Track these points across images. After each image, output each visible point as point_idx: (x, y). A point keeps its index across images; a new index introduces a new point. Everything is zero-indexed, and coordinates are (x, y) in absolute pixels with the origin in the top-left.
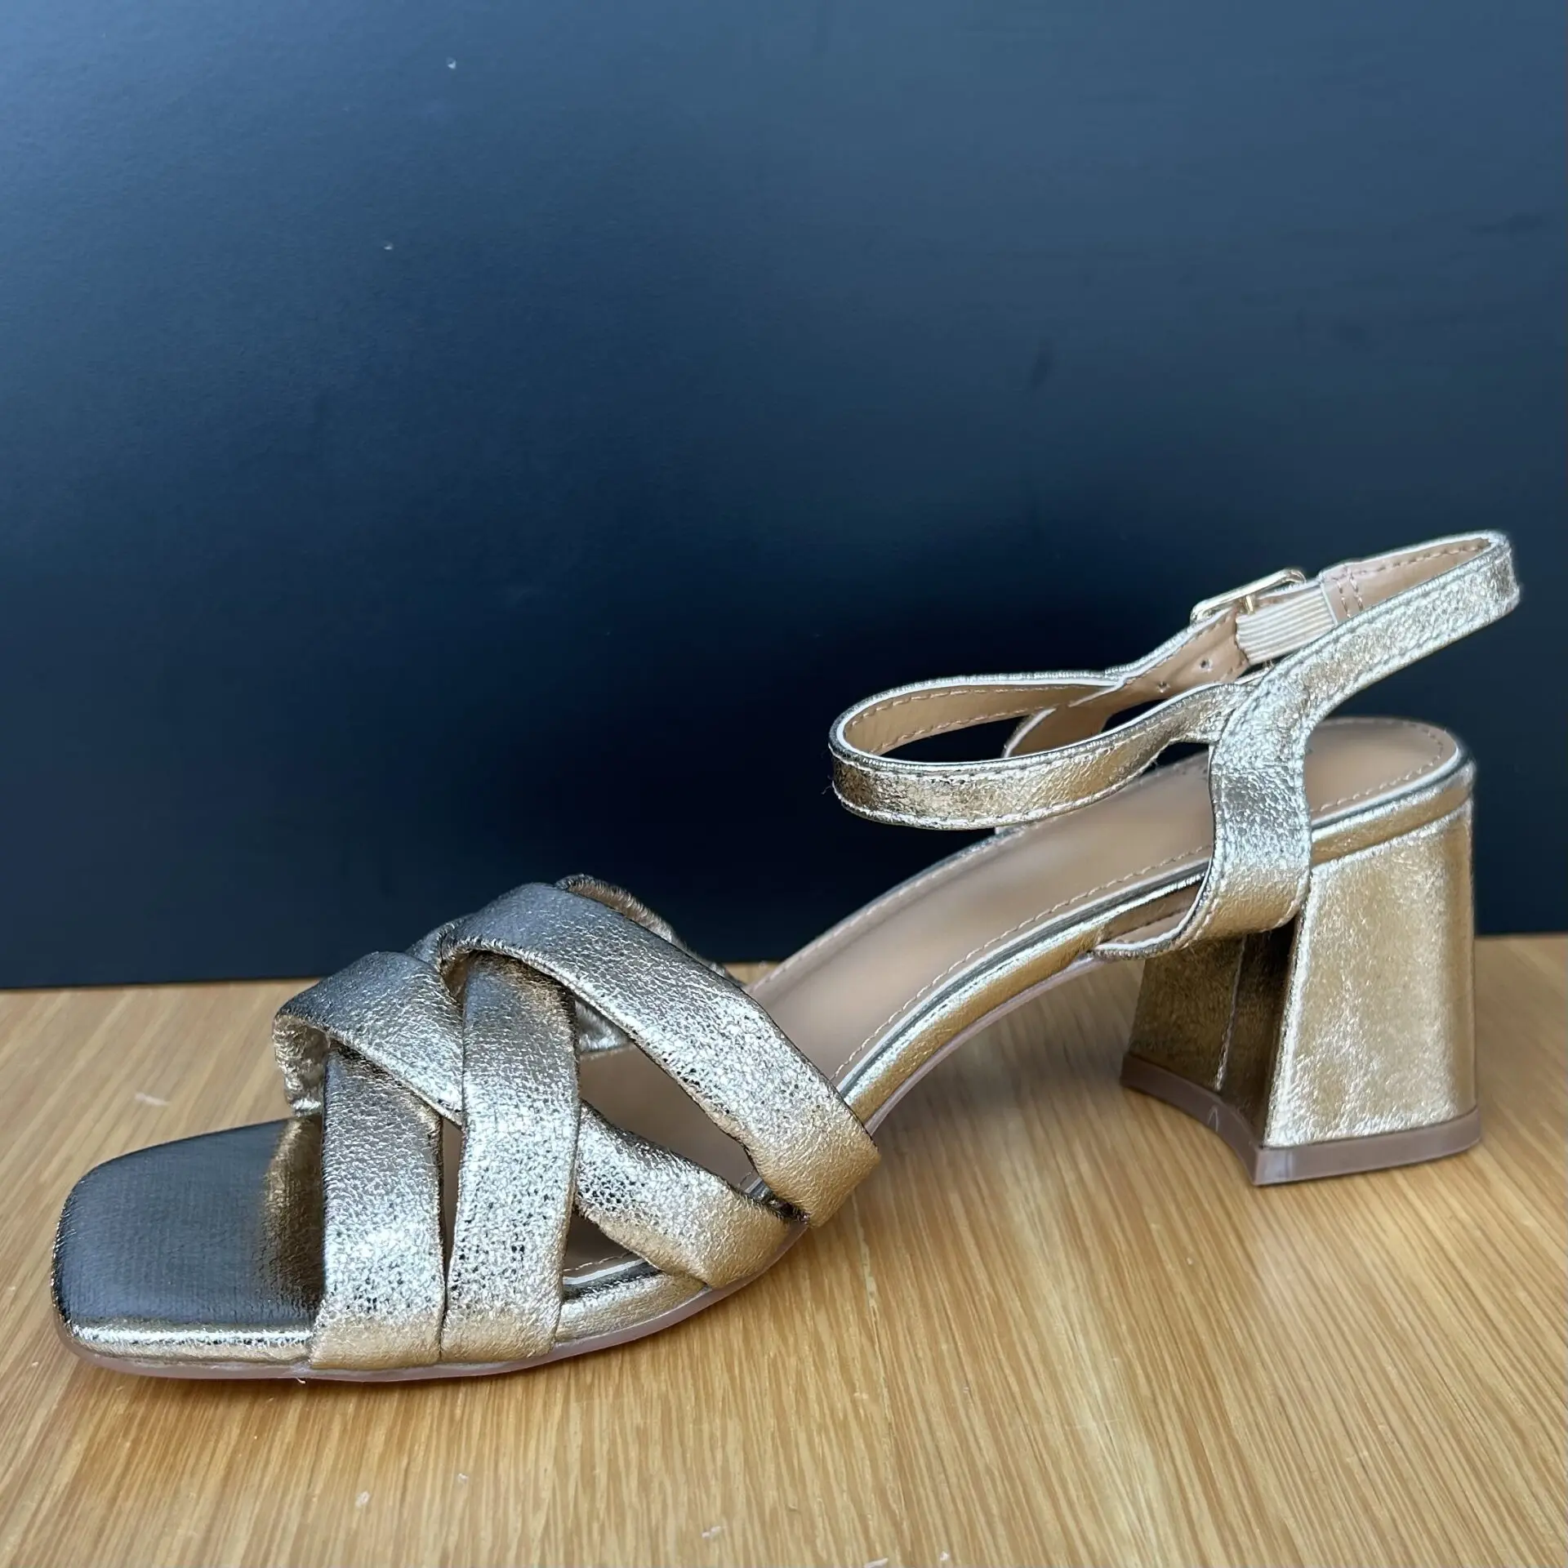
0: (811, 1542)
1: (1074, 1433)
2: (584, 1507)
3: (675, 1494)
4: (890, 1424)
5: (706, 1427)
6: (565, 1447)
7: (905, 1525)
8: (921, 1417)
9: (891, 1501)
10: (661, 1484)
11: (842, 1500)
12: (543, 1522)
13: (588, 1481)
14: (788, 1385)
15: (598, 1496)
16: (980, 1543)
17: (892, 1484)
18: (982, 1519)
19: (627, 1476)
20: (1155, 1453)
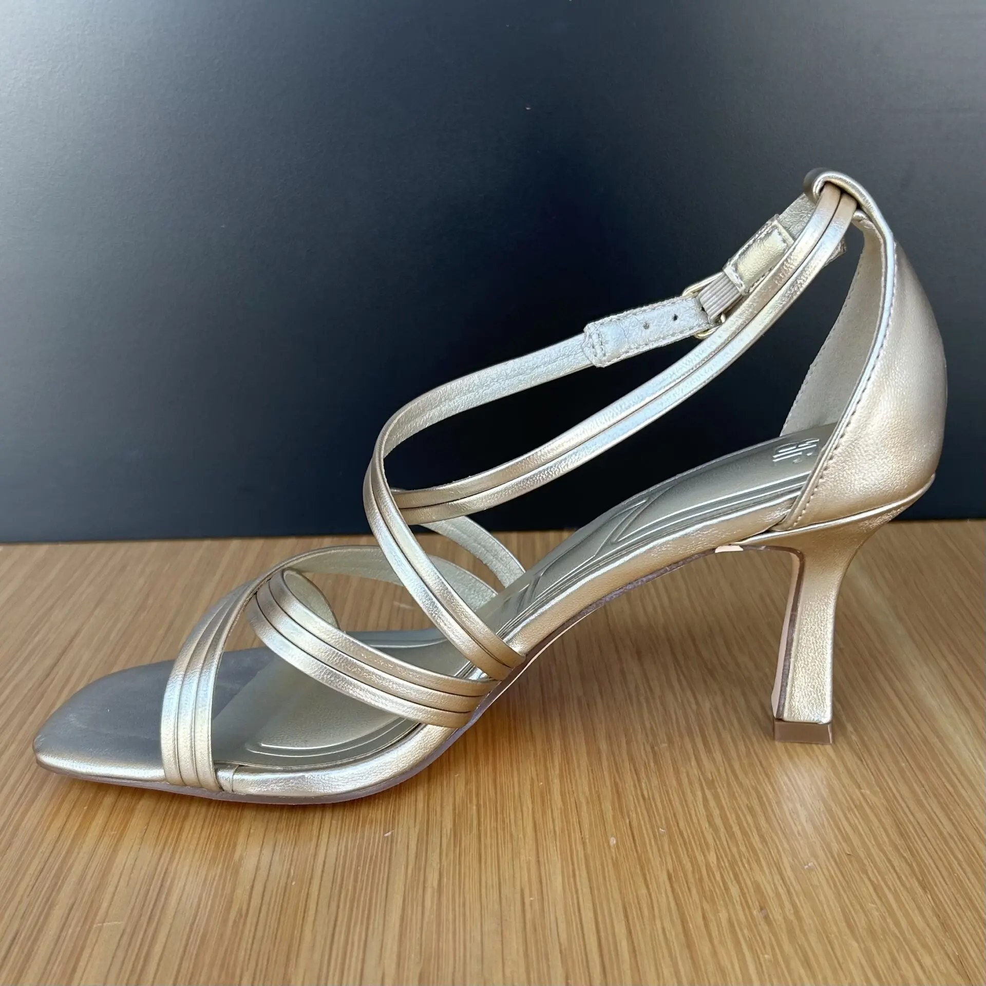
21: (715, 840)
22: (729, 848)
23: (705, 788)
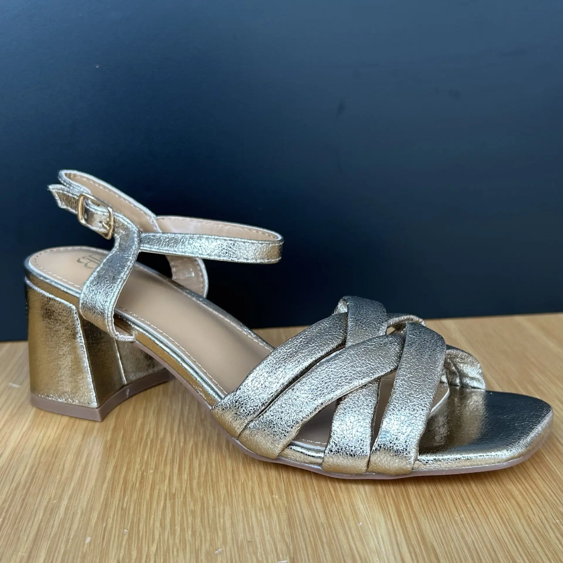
0: (255, 553)
1: (354, 509)
3: (205, 536)
4: (286, 507)
5: (217, 510)
6: (164, 519)
7: (291, 547)
9: (286, 538)
10: (200, 532)
11: (268, 537)
12: (155, 548)
13: (173, 532)
14: (248, 493)
16: (319, 554)
17: (286, 530)
18: (320, 543)
20: (385, 517)
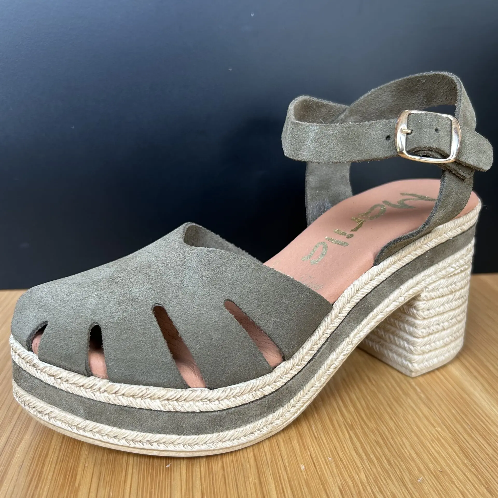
2: (374, 470)
8: (461, 437)
15: (376, 466)
19: (382, 458)
21: (362, 465)
22: (371, 469)
23: (349, 430)
